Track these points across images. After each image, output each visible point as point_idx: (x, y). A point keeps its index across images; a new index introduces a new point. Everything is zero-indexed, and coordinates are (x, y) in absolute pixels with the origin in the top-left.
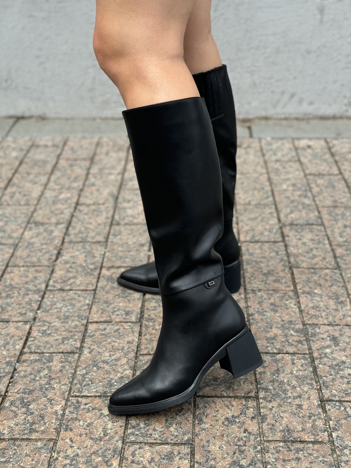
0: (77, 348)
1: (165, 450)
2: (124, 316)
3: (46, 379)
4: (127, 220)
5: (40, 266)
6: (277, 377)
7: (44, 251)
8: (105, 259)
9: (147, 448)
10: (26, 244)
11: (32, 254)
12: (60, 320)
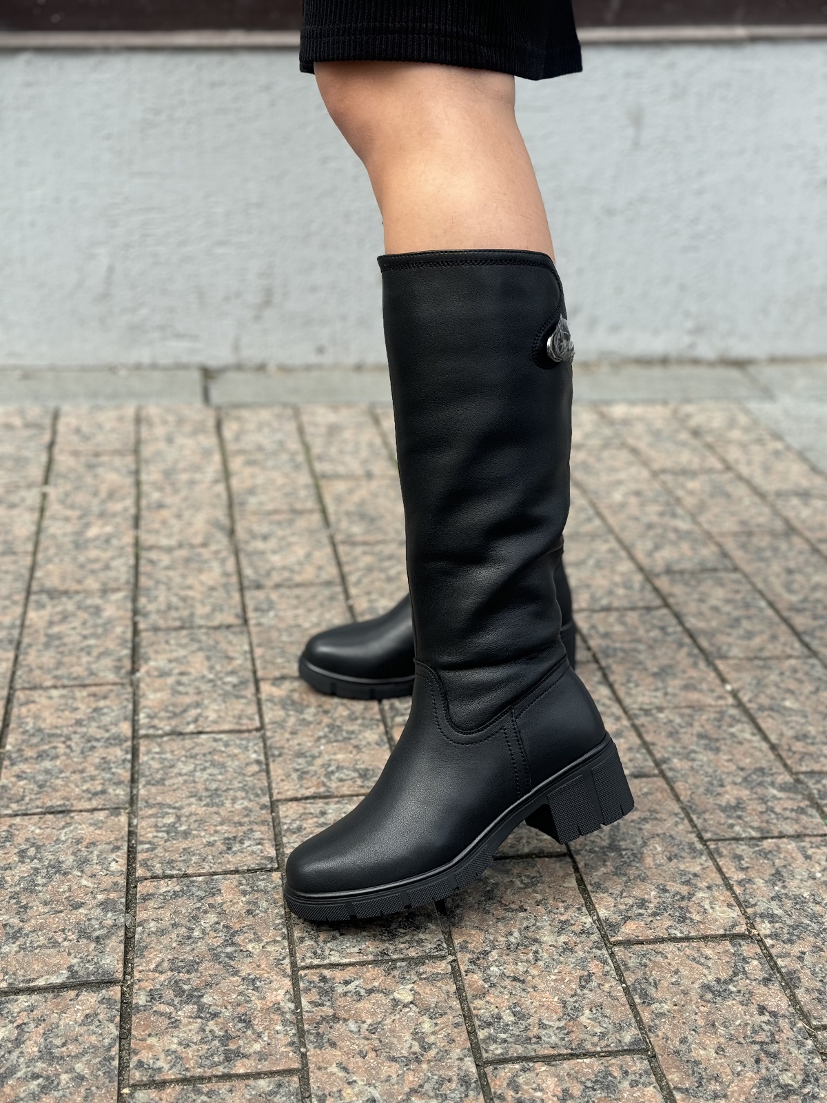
0: (271, 859)
1: (588, 1067)
2: (359, 782)
3: (220, 934)
4: (276, 578)
5: (96, 685)
6: (784, 887)
7: (95, 653)
8: (258, 663)
9: (541, 1068)
10: (43, 639)
11: (66, 660)
12: (200, 799)
